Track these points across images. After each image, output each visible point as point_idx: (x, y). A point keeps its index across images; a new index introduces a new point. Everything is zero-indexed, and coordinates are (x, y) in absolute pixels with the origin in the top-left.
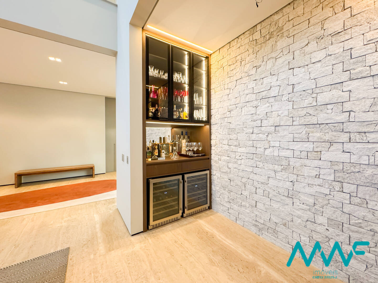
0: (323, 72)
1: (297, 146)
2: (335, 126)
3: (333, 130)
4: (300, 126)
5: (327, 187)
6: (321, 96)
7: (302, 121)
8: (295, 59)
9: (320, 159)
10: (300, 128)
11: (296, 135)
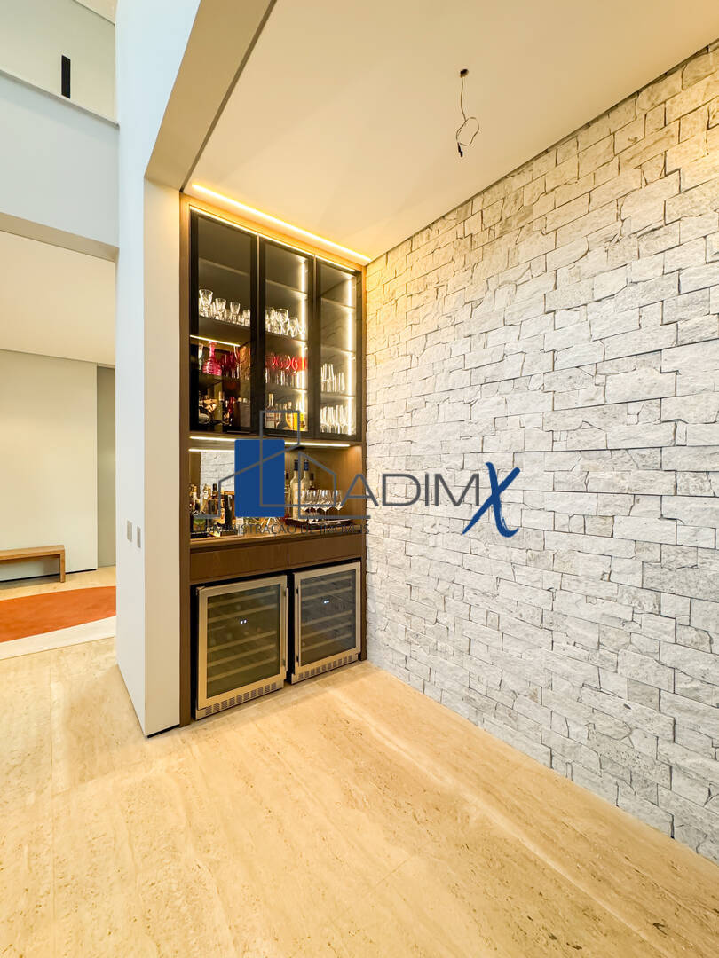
0: (620, 324)
1: (563, 503)
2: (643, 456)
3: (640, 465)
4: (568, 454)
5: (626, 602)
6: (614, 381)
7: (574, 441)
8: (559, 289)
9: (613, 534)
10: (570, 459)
11: (560, 476)
